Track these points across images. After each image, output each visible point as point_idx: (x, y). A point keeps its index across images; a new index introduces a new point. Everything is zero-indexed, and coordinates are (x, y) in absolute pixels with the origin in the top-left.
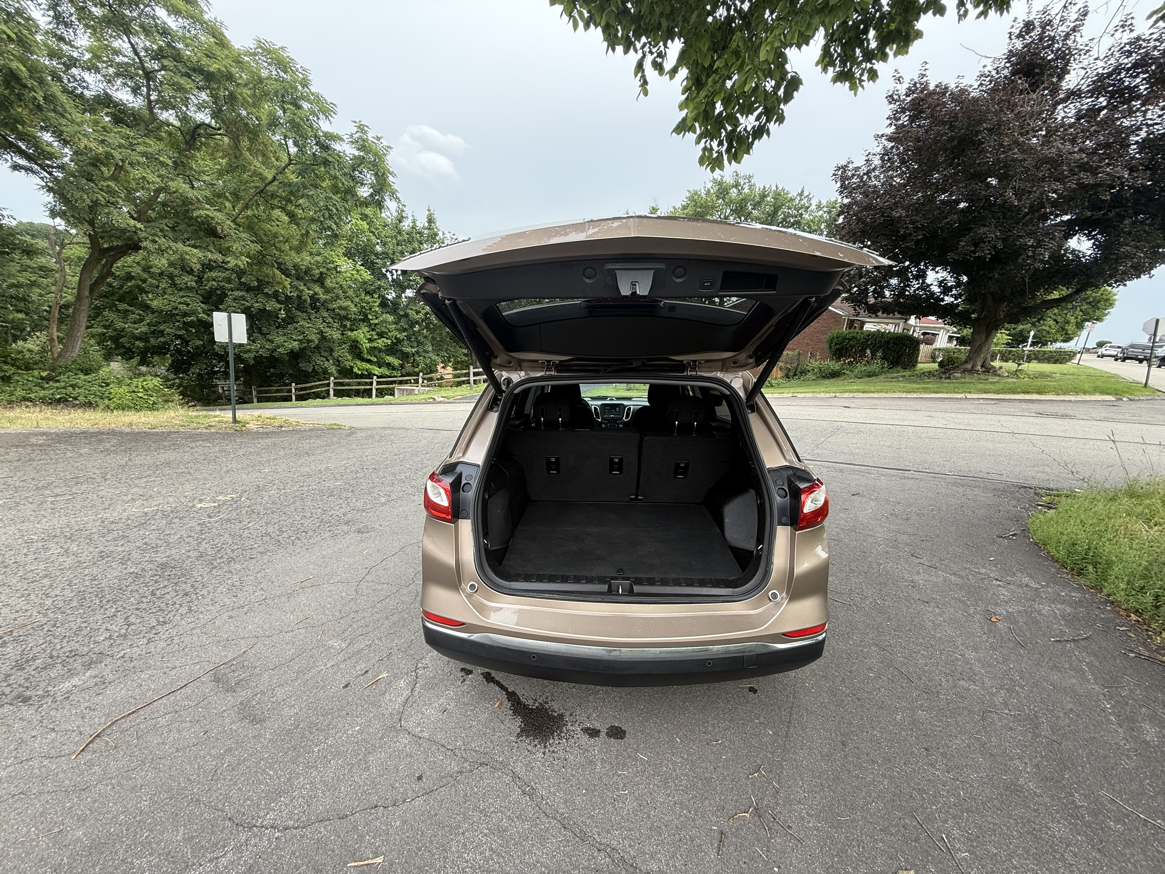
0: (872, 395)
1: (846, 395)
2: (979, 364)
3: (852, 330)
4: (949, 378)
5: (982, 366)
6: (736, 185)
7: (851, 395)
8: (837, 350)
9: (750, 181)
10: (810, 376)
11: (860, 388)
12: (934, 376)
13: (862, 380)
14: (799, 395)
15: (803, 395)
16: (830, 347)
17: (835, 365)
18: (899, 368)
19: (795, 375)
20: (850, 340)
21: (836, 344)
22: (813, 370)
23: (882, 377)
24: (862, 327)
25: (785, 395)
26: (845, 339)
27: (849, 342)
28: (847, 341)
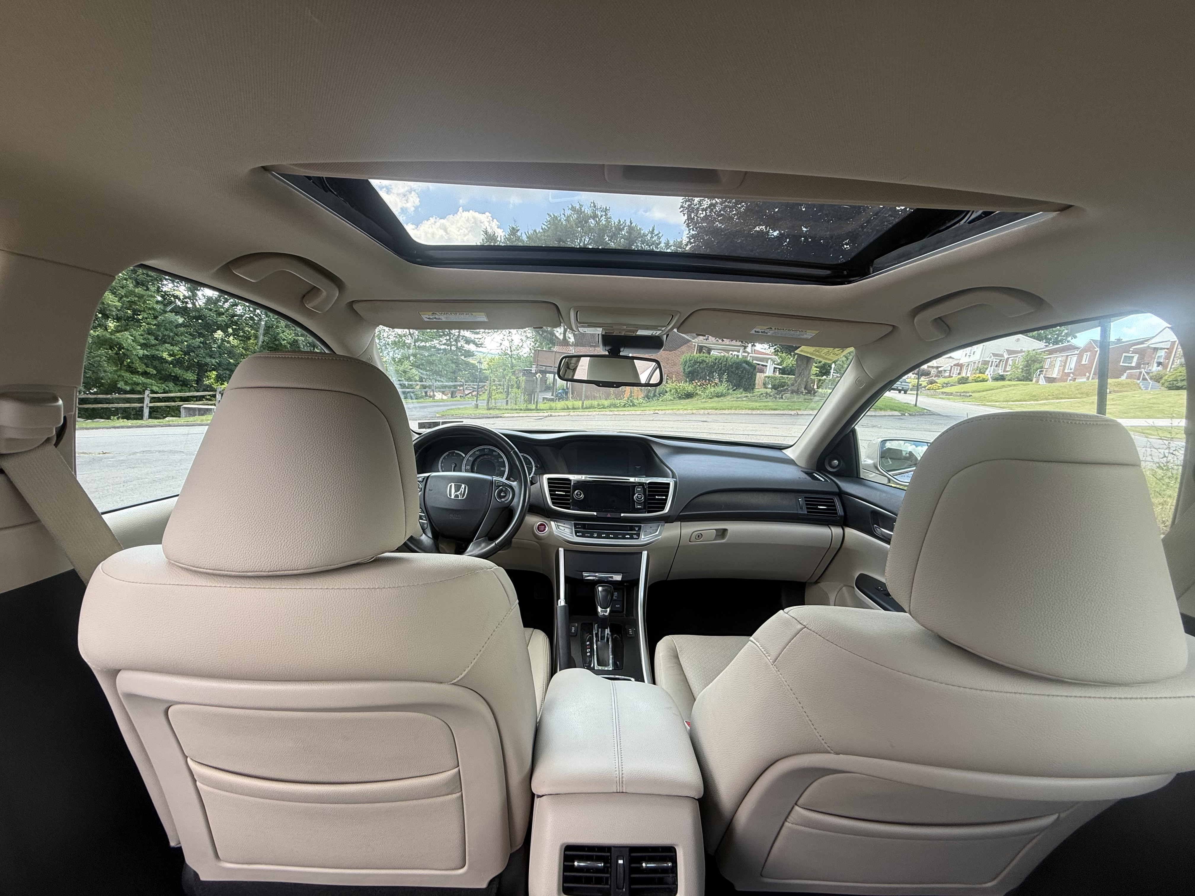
0: (724, 412)
1: (702, 411)
2: (803, 386)
3: (702, 354)
4: (782, 398)
5: (805, 388)
6: (595, 216)
7: (706, 412)
8: (690, 372)
9: (606, 215)
10: (668, 396)
11: (712, 405)
12: (770, 396)
13: (712, 400)
14: (660, 412)
15: (663, 412)
16: (684, 369)
17: (689, 388)
18: (741, 390)
19: (655, 396)
20: (700, 363)
21: (689, 367)
22: (670, 391)
23: (729, 398)
24: (709, 353)
25: (648, 412)
26: (696, 362)
27: (699, 366)
28: (698, 364)
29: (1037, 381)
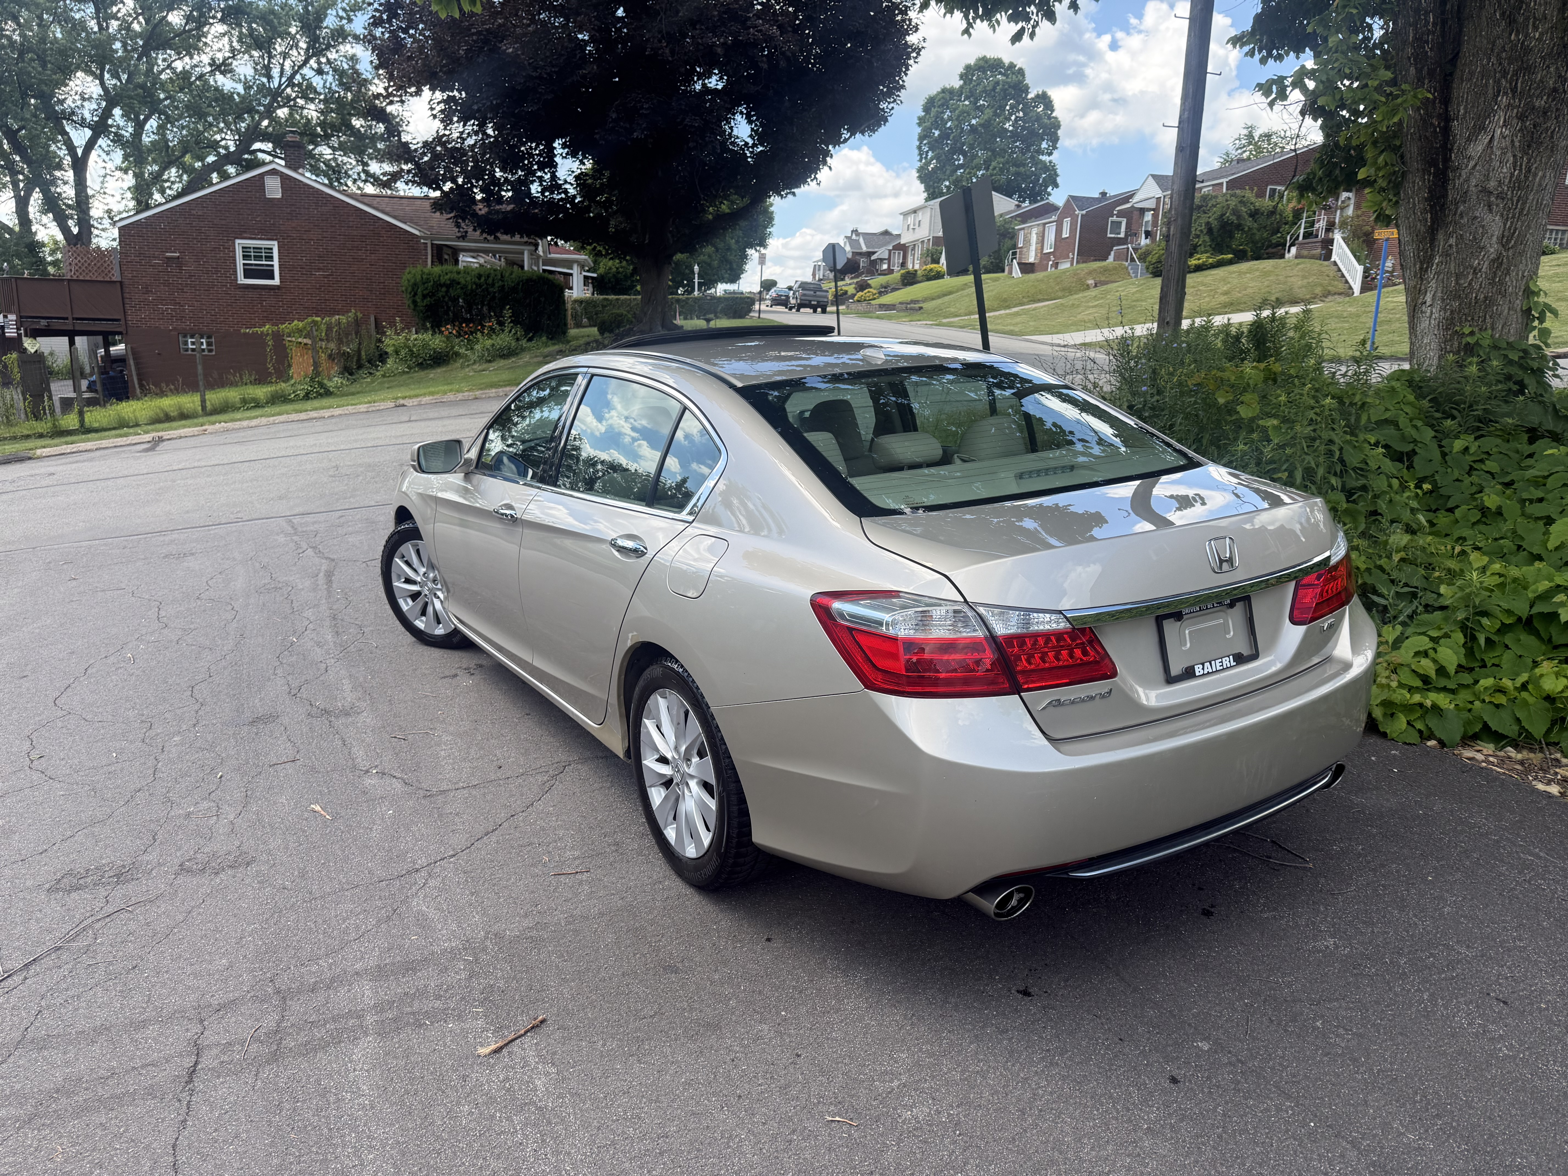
2: (659, 323)
3: (442, 269)
10: (392, 365)
13: (495, 365)
14: (408, 403)
17: (436, 341)
18: (544, 338)
20: (444, 286)
23: (528, 356)
24: (456, 261)
26: (438, 285)
27: (447, 292)
28: (444, 289)
29: (1010, 272)
